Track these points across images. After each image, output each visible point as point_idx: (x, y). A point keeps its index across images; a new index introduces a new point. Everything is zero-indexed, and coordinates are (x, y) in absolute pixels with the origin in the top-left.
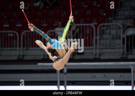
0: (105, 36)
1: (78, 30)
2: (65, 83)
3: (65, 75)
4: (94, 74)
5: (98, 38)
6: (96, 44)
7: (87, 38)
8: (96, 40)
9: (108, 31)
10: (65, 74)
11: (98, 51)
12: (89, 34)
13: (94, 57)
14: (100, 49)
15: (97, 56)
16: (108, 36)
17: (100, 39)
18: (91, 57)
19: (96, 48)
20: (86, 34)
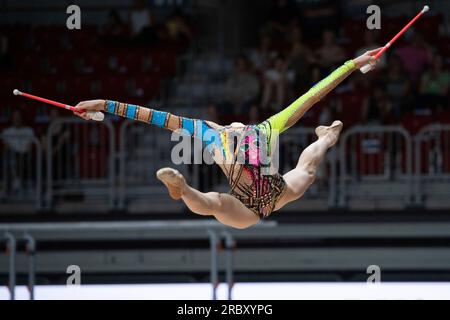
0: (140, 152)
1: (67, 134)
2: (32, 278)
3: (31, 259)
4: (110, 254)
5: (122, 155)
6: (117, 170)
7: (93, 156)
8: (117, 162)
9: (149, 138)
10: (32, 253)
11: (122, 192)
12: (98, 147)
13: (111, 206)
14: (128, 185)
15: (121, 206)
16: (149, 152)
17: (128, 159)
18: (103, 208)
19: (117, 184)
20: (90, 146)
